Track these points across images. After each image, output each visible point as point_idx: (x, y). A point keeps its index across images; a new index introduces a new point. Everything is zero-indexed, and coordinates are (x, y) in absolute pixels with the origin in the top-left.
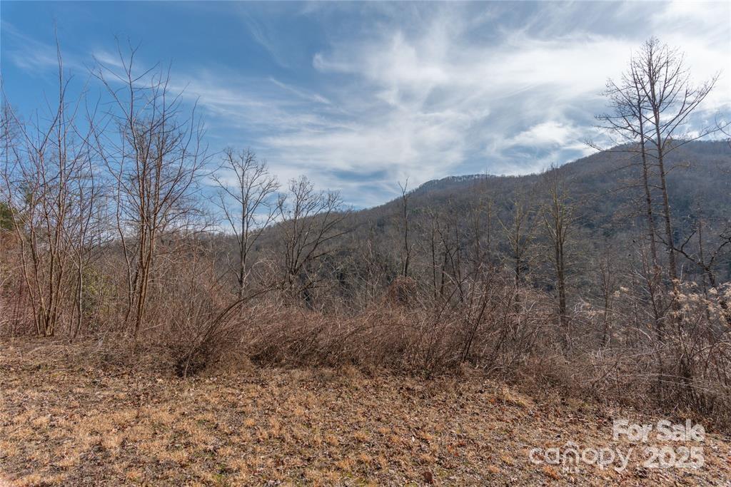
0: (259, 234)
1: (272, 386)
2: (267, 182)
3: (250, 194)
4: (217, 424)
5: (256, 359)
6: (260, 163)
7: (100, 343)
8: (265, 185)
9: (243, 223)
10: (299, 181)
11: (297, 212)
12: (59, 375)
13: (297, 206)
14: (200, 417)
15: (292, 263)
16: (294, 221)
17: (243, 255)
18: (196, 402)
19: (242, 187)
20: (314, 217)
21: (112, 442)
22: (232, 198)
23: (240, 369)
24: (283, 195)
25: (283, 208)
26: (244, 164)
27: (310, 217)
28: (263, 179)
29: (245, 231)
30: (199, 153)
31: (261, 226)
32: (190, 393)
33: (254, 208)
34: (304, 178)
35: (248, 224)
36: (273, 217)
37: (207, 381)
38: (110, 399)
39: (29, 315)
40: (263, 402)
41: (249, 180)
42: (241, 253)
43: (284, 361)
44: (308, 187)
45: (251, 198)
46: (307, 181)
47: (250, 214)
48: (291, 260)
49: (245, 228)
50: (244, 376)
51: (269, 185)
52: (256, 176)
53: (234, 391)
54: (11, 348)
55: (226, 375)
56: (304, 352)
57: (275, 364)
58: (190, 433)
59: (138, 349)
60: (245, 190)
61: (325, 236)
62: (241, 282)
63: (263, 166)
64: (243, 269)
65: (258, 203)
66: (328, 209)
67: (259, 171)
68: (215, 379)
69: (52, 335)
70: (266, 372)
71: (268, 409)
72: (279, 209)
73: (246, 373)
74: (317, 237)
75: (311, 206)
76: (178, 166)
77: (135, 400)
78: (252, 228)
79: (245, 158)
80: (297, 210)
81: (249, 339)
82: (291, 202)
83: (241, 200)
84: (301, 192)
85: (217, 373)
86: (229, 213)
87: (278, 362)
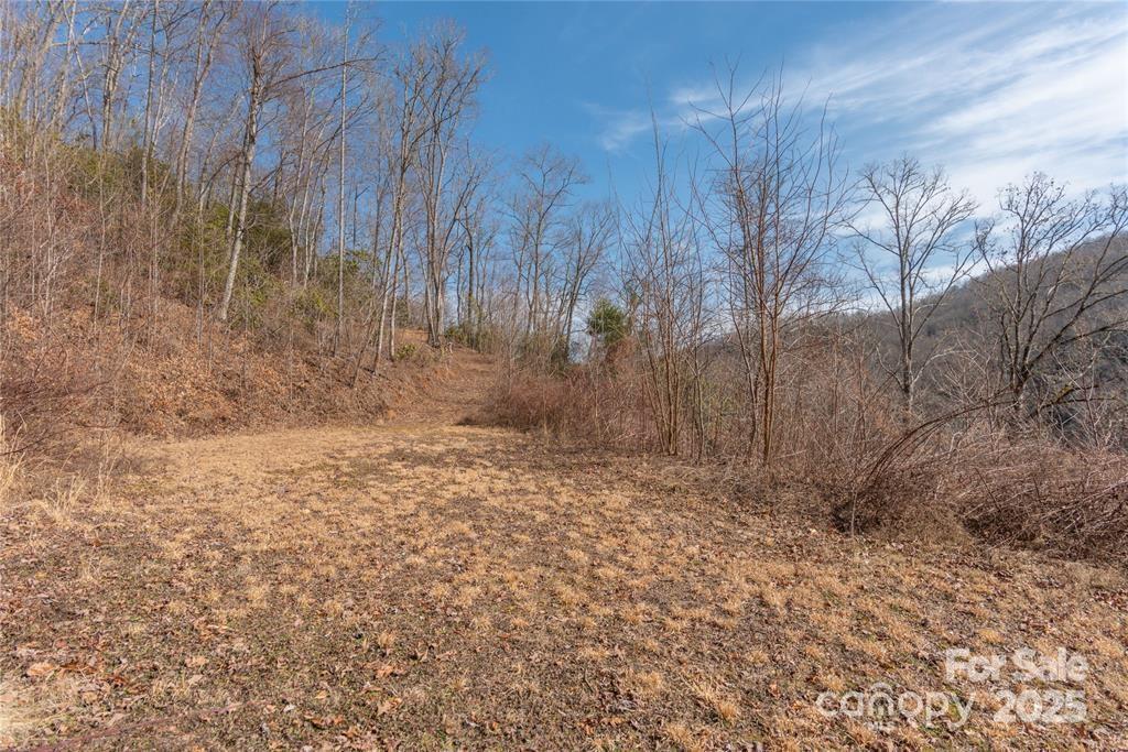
0: (934, 305)
1: (1022, 581)
2: (947, 206)
3: (912, 236)
4: (925, 619)
5: (973, 526)
6: (930, 175)
7: (729, 469)
8: (942, 213)
9: (903, 289)
10: (1023, 187)
11: (1022, 249)
12: (695, 500)
13: (1023, 238)
14: (891, 600)
15: (1017, 352)
16: (1017, 269)
17: (905, 345)
18: (877, 575)
19: (897, 227)
20: (1070, 252)
21: (776, 599)
22: (879, 250)
23: (945, 539)
24: (986, 221)
25: (987, 248)
26: (898, 185)
27: (1057, 256)
28: (940, 202)
29: (907, 302)
30: (833, 188)
31: (940, 289)
32: (862, 559)
33: (923, 260)
34: (1039, 177)
35: (911, 289)
36: (965, 268)
37: (888, 547)
38: (756, 543)
39: (652, 431)
40: (1010, 607)
41: (909, 211)
42: (903, 341)
43: (1039, 540)
44: (1050, 193)
45: (913, 244)
46: (1048, 181)
47: (914, 271)
48: (1013, 347)
49: (907, 298)
50: (955, 551)
51: (953, 209)
52: (924, 199)
53: (942, 573)
54: (645, 465)
55: (920, 543)
56: (1088, 529)
57: (1017, 543)
58: (881, 620)
59: (776, 484)
60: (903, 231)
61: (1102, 289)
62: (906, 389)
63: (937, 178)
64: (907, 368)
65: (929, 248)
66: (1111, 229)
67: (929, 190)
68: (901, 546)
69: (676, 454)
70: (1001, 553)
71: (1027, 623)
72: (977, 252)
73: (959, 548)
74: (1082, 294)
75: (1059, 231)
76: (803, 216)
77: (788, 551)
78: (921, 294)
79: (900, 174)
80: (1023, 246)
81: (955, 490)
82: (1006, 231)
83: (897, 250)
84: (1031, 207)
85: (902, 536)
86: (876, 275)
87: (1027, 540)
